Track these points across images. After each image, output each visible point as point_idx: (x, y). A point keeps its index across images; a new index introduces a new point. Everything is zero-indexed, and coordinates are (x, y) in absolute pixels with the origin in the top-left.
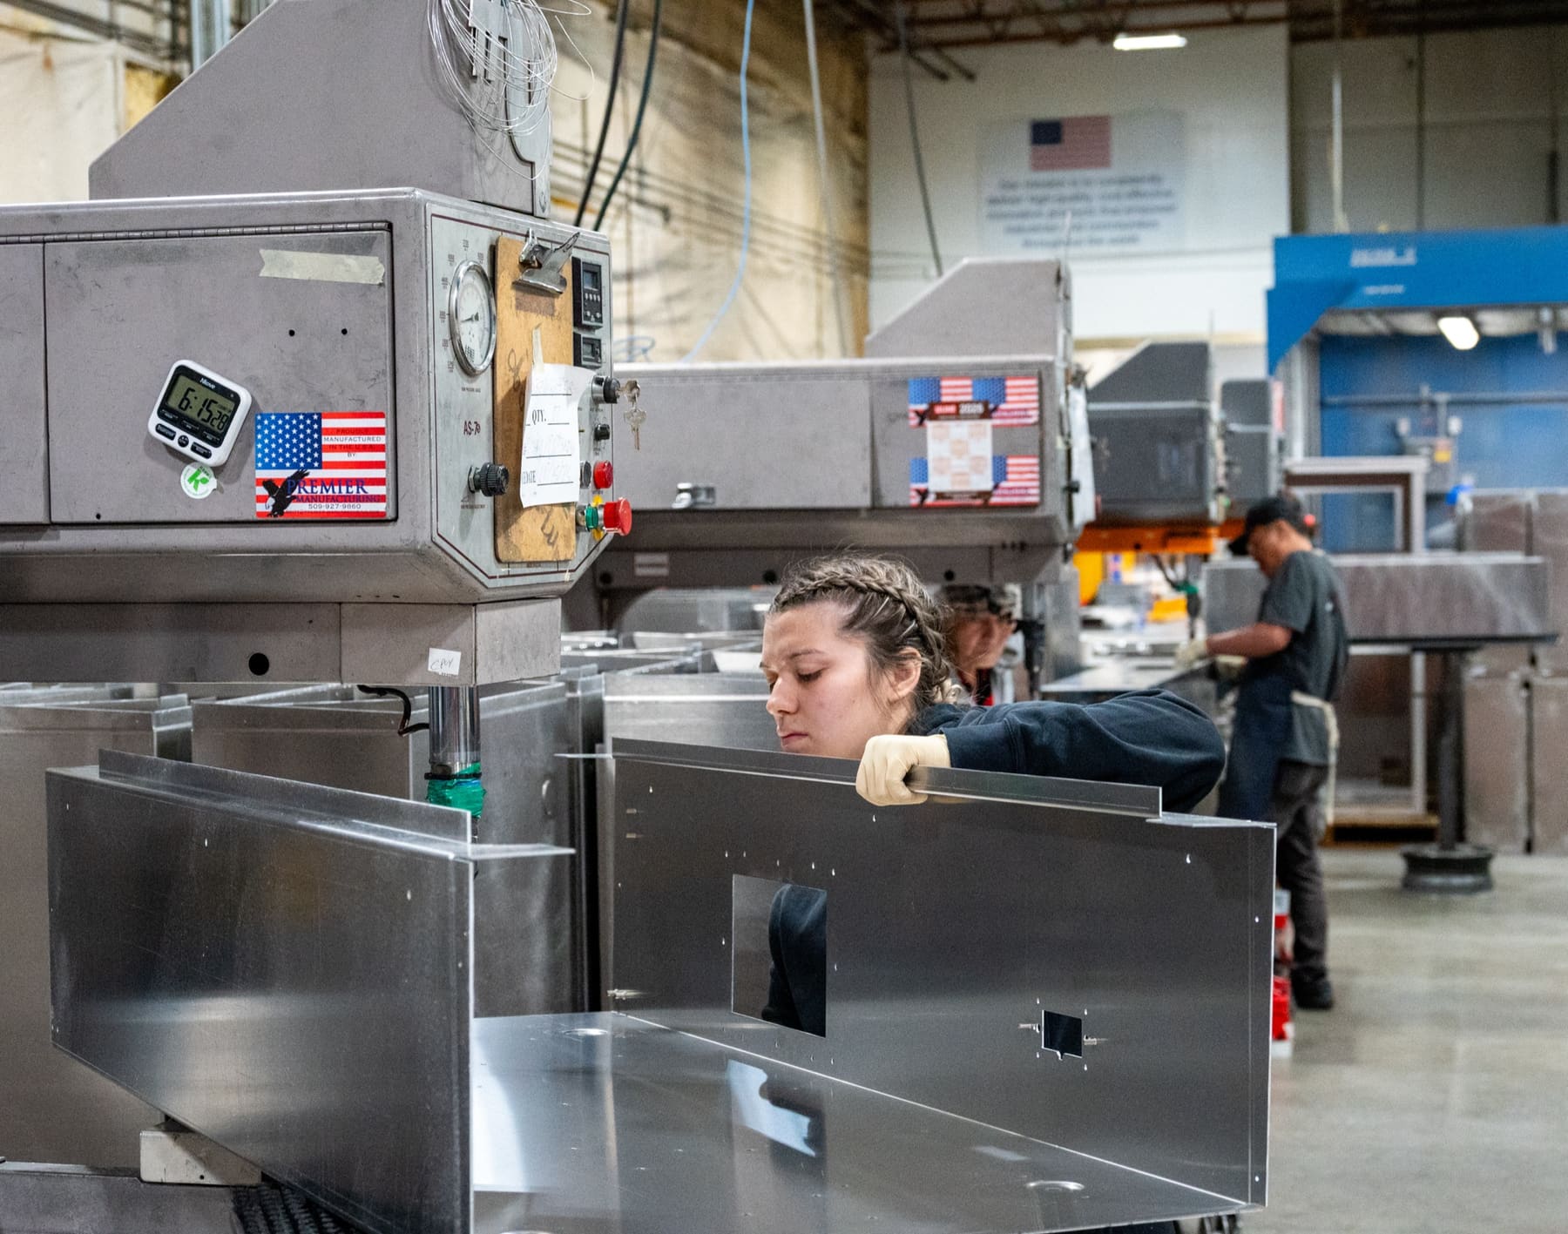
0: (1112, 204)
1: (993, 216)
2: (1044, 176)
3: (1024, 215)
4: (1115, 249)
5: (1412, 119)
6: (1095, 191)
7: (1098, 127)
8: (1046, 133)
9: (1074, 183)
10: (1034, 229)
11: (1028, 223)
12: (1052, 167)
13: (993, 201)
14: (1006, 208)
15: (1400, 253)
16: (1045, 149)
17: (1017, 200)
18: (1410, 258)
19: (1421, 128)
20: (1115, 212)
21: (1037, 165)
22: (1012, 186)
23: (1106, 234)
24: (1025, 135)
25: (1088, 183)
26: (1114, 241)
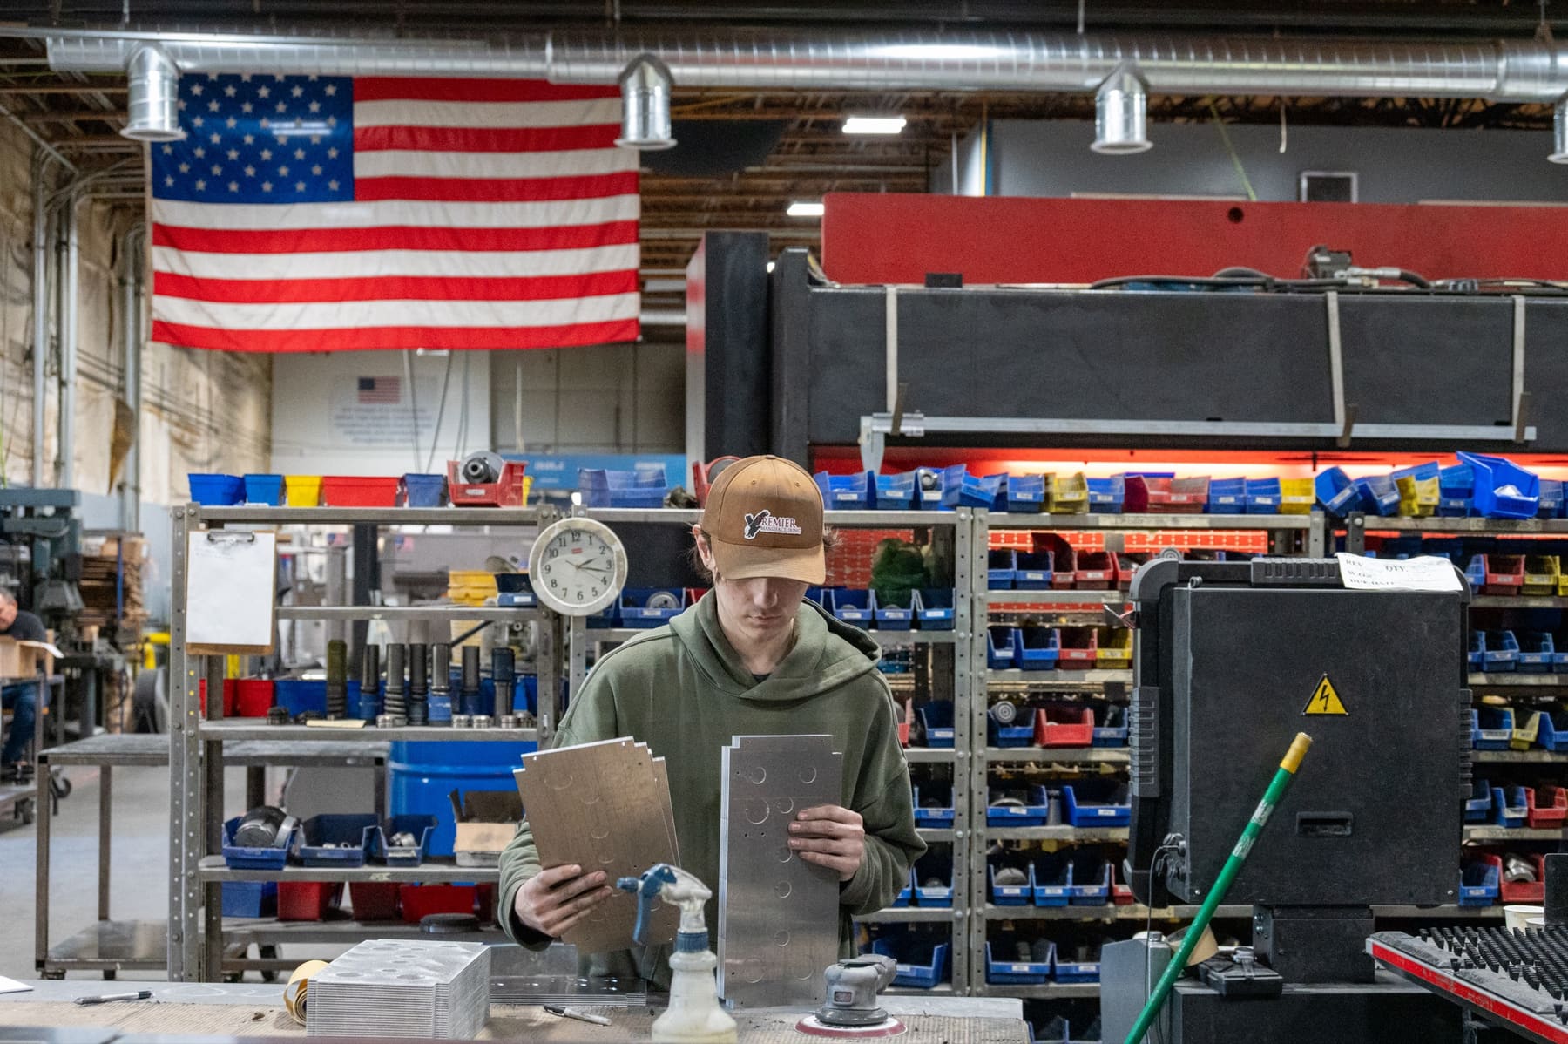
0: (400, 422)
1: (340, 425)
2: (364, 406)
3: (354, 425)
4: (401, 445)
5: (553, 386)
6: (391, 415)
7: (394, 383)
8: (367, 384)
9: (380, 410)
10: (361, 433)
11: (357, 429)
12: (370, 401)
13: (339, 417)
14: (345, 421)
15: (557, 463)
16: (366, 393)
17: (350, 418)
18: (561, 466)
19: (557, 391)
20: (401, 426)
21: (362, 400)
22: (349, 410)
23: (397, 437)
24: (355, 385)
25: (387, 410)
26: (401, 441)
